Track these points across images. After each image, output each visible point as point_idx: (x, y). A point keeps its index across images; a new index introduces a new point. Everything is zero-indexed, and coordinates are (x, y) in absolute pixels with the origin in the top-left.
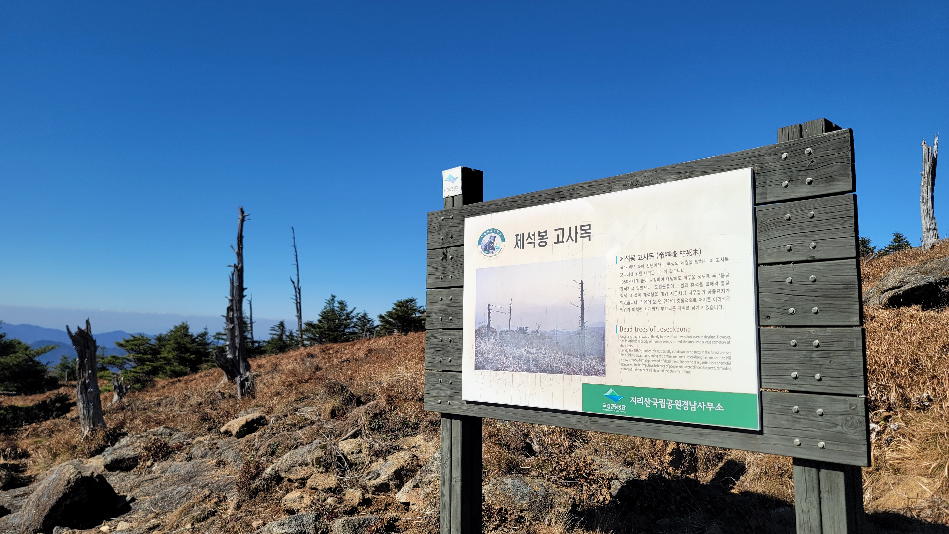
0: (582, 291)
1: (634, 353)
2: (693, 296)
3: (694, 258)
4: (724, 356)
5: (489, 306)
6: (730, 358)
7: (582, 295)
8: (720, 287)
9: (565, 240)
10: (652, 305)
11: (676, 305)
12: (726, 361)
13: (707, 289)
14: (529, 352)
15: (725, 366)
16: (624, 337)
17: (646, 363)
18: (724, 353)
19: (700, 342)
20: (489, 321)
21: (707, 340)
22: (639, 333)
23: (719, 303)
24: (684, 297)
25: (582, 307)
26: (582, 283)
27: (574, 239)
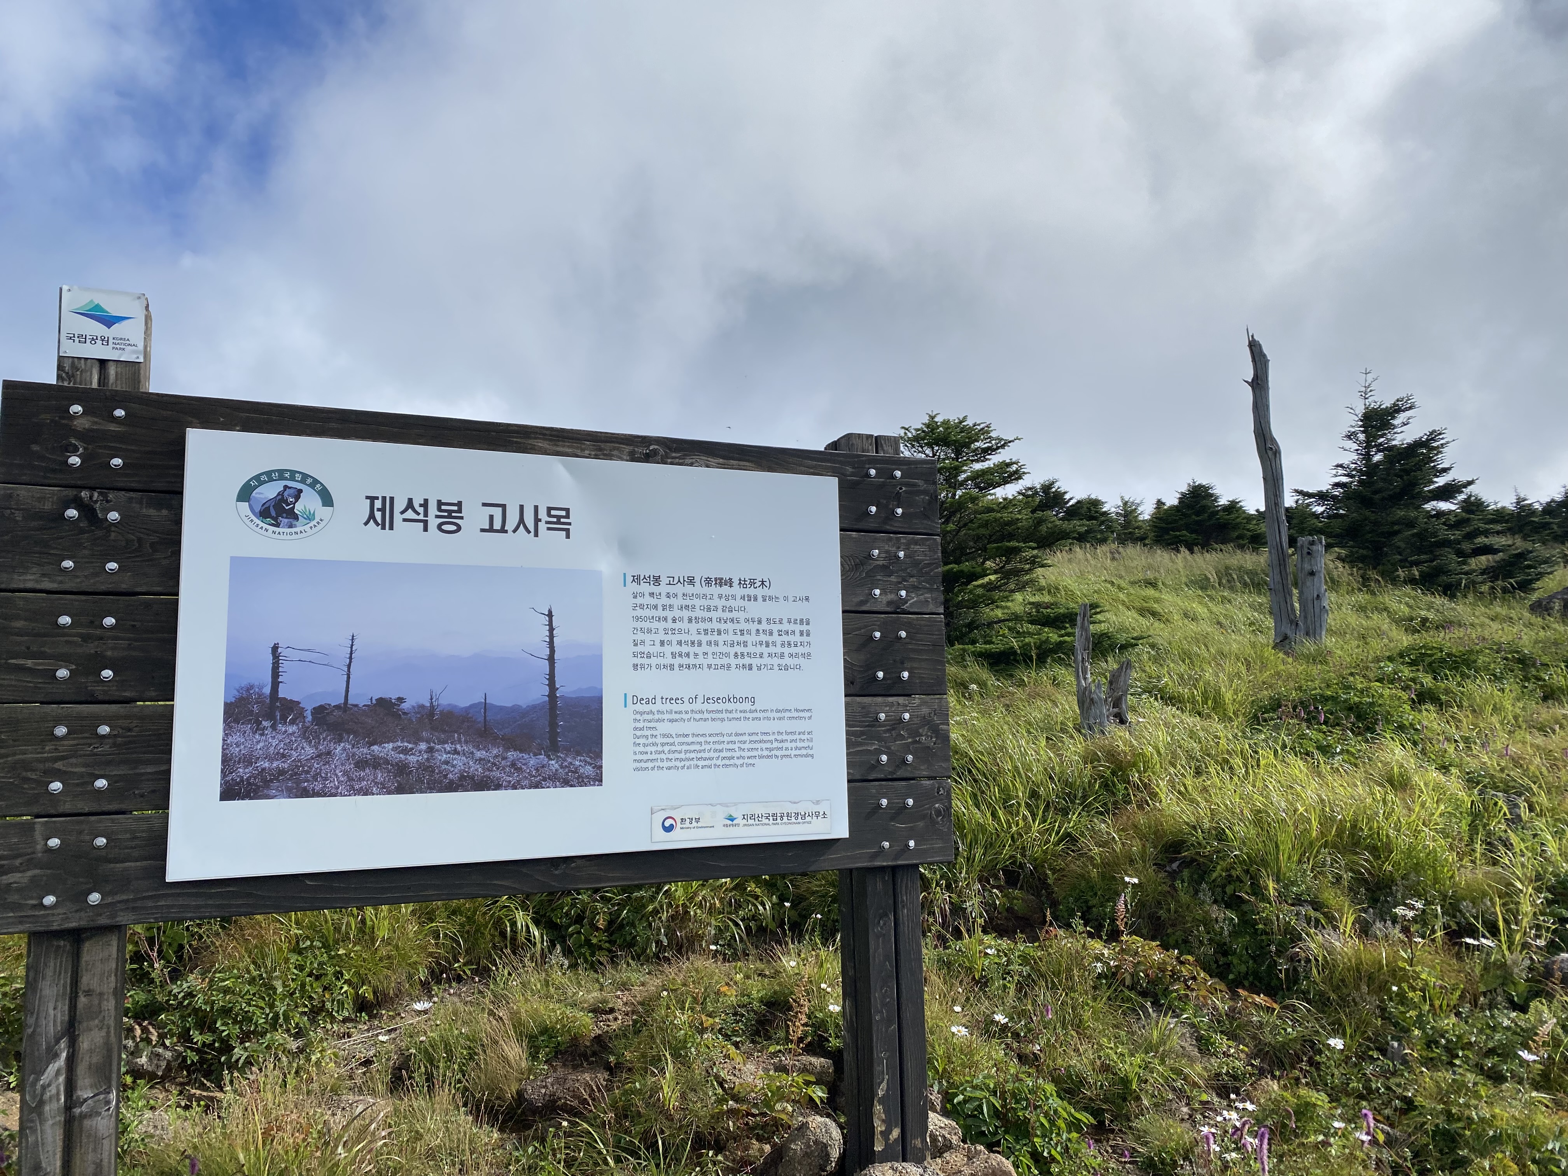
0: (551, 630)
1: (659, 740)
2: (759, 649)
3: (760, 592)
4: (802, 737)
5: (275, 648)
6: (811, 740)
7: (551, 636)
8: (797, 638)
9: (510, 526)
10: (692, 661)
11: (733, 662)
12: (805, 744)
13: (779, 640)
14: (405, 751)
15: (804, 752)
16: (641, 713)
17: (682, 756)
18: (804, 733)
19: (769, 719)
20: (275, 684)
21: (779, 715)
22: (668, 706)
23: (795, 661)
24: (745, 650)
25: (551, 659)
26: (550, 615)
27: (531, 527)
